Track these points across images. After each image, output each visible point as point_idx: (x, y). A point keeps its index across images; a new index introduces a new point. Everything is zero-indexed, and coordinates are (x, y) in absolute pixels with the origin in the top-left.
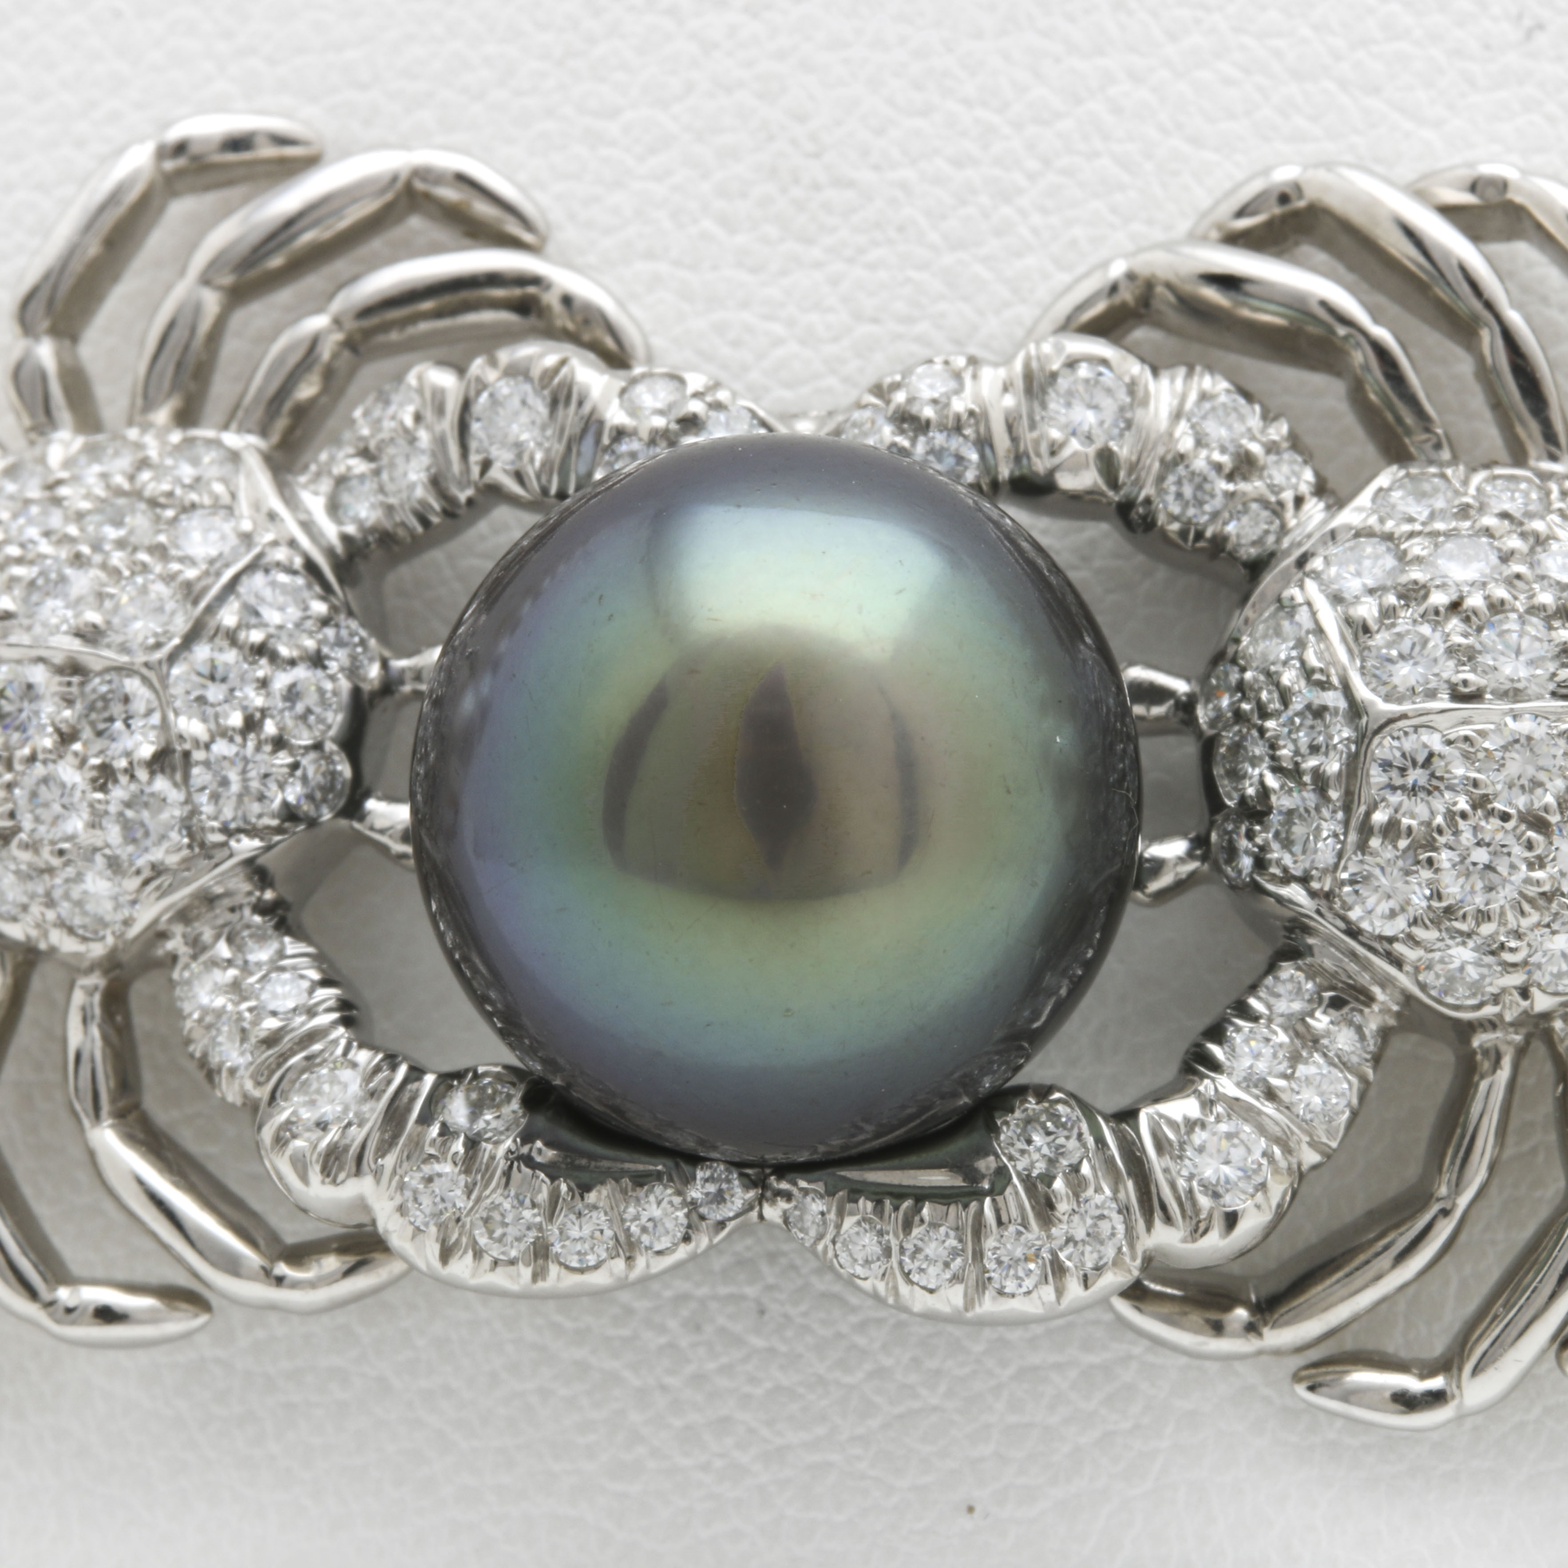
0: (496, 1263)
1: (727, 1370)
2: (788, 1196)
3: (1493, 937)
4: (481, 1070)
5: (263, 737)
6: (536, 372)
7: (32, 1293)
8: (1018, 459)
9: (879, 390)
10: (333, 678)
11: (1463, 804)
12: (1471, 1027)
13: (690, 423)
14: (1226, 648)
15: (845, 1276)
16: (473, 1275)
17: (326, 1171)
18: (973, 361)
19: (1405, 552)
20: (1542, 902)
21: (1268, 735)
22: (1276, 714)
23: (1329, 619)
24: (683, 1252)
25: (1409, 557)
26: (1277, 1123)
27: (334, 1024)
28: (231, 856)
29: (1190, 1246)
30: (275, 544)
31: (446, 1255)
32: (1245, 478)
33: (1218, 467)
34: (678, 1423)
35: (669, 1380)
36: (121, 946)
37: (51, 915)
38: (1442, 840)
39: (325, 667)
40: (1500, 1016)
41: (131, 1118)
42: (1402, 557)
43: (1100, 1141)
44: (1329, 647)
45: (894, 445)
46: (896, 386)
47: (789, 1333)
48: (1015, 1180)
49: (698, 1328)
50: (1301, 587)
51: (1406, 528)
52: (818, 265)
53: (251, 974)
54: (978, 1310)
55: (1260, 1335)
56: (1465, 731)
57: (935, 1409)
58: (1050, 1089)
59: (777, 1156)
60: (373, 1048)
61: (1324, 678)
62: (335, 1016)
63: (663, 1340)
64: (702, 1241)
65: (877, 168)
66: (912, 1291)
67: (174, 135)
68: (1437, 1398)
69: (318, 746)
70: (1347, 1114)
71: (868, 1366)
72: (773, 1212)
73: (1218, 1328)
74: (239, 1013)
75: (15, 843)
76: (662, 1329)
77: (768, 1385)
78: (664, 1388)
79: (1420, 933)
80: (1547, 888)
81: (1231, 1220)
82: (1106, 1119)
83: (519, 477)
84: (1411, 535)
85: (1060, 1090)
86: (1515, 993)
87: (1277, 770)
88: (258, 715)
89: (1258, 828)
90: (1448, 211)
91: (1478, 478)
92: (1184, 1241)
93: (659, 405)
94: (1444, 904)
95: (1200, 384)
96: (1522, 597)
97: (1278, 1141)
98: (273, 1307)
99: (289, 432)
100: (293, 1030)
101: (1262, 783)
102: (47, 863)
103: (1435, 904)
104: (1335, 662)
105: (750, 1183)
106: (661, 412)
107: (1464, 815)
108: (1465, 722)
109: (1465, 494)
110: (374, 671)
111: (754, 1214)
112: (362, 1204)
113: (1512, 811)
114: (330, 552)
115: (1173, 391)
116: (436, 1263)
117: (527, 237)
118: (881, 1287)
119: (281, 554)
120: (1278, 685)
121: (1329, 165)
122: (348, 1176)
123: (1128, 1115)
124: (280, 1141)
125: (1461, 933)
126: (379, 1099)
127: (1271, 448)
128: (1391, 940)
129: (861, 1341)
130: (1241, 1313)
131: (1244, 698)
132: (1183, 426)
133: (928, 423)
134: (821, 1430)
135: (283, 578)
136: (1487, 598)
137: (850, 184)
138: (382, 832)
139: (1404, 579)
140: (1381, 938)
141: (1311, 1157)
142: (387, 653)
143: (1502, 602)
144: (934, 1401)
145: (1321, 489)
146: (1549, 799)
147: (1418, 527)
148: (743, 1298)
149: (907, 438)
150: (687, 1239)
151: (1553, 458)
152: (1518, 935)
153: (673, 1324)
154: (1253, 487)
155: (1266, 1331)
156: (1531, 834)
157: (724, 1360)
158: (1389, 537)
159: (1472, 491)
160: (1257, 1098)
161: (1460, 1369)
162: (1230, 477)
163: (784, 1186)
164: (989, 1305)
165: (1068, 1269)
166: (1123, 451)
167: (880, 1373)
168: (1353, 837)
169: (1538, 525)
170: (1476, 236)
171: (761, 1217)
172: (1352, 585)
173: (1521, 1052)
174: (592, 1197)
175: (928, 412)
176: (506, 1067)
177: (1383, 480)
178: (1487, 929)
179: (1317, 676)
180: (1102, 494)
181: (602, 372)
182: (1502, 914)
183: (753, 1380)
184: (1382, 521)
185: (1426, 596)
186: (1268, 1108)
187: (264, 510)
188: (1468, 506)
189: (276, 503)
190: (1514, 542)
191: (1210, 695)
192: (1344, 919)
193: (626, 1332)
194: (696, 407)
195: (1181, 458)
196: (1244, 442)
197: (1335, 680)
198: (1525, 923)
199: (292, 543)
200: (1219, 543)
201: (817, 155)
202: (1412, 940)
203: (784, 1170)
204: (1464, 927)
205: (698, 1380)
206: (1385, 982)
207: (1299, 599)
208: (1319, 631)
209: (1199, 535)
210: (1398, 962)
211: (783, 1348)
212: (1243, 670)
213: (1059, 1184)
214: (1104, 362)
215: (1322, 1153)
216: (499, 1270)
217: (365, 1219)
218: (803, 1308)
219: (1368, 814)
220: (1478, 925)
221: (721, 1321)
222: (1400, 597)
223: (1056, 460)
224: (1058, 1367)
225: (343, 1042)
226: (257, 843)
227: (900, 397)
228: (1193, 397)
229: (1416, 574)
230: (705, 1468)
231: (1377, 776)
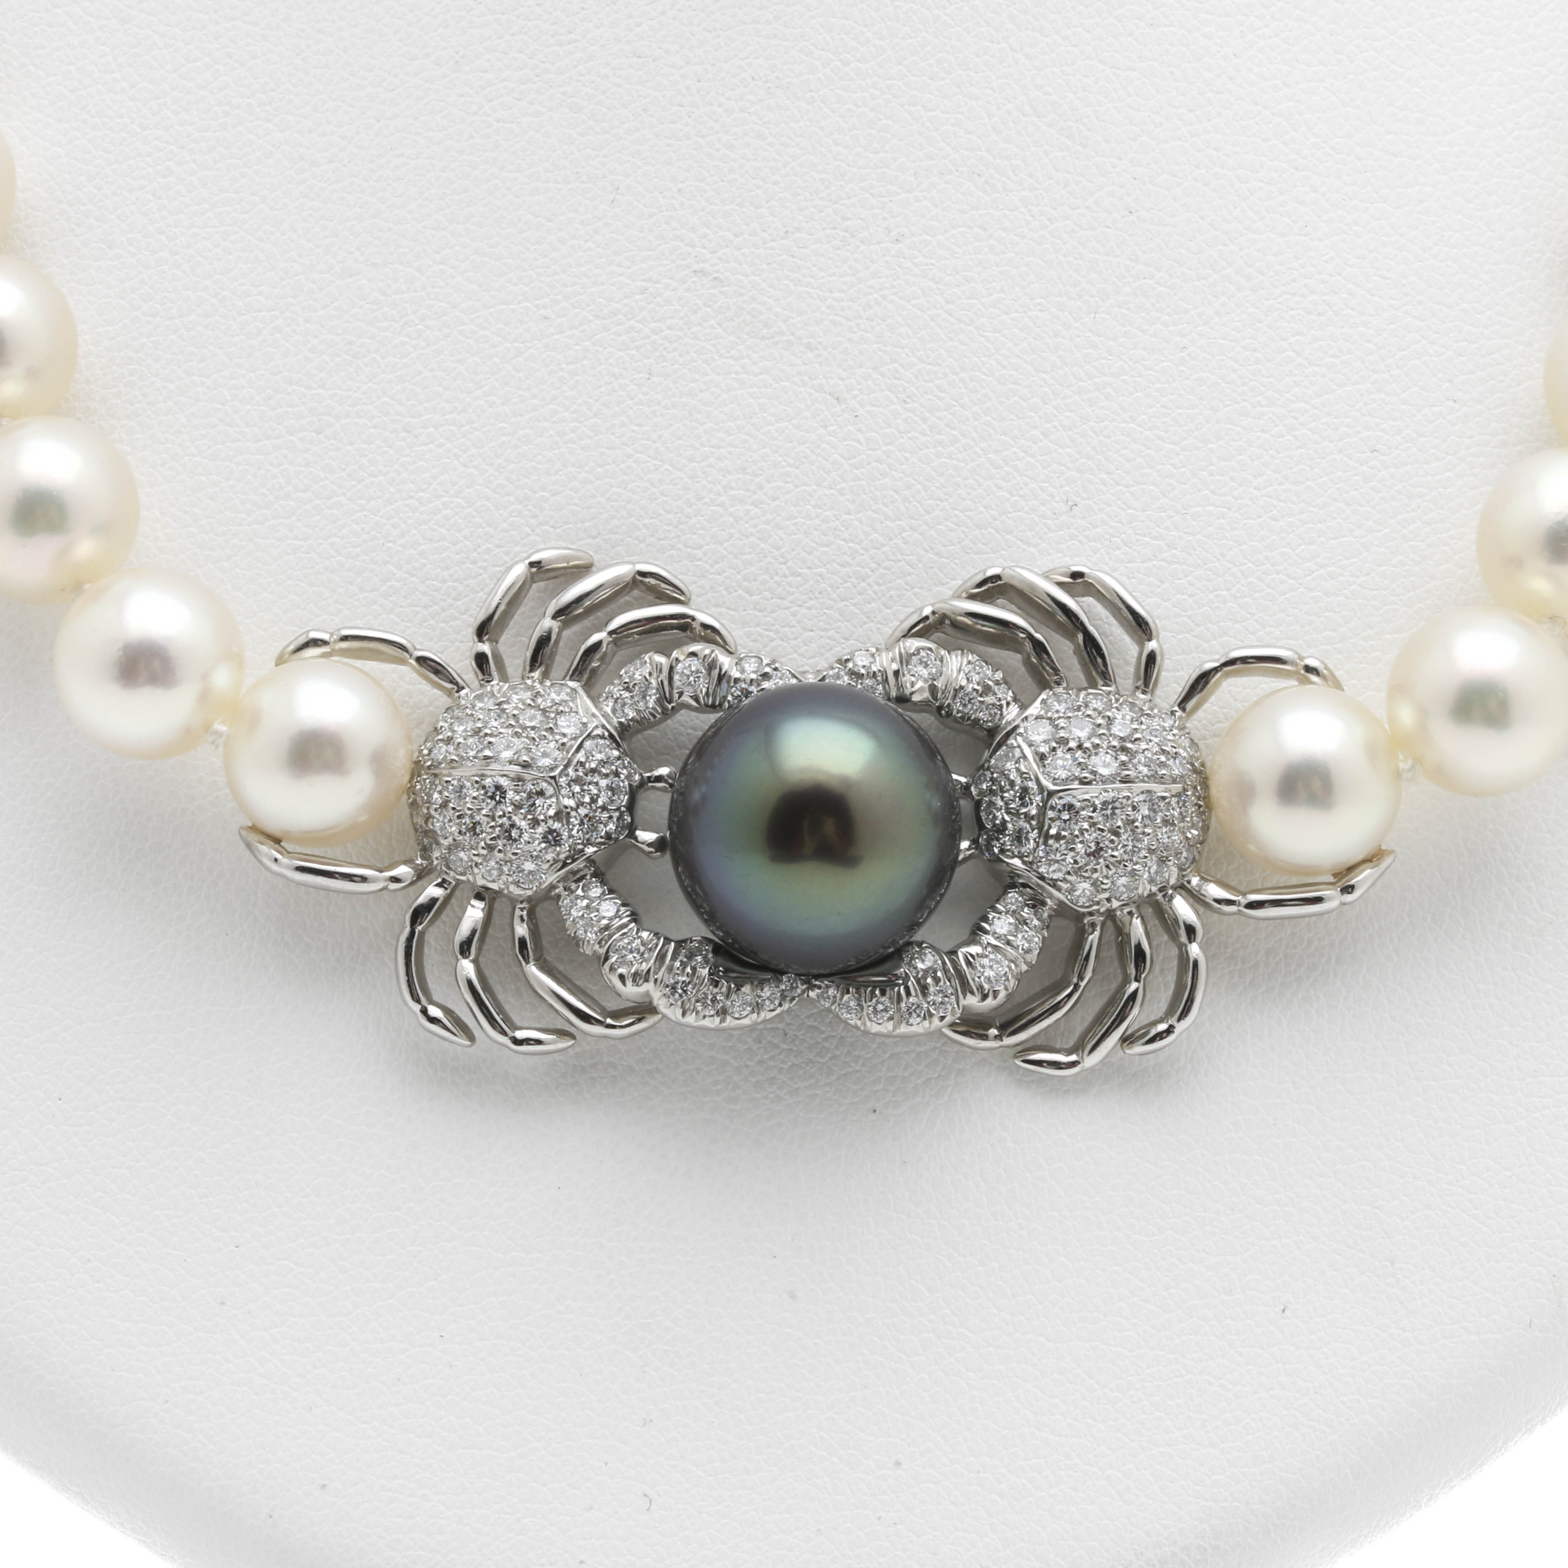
0: (704, 1017)
1: (772, 1058)
2: (819, 987)
3: (1097, 879)
4: (694, 938)
5: (598, 806)
6: (701, 656)
7: (504, 1033)
8: (898, 689)
9: (839, 661)
10: (622, 781)
11: (1086, 826)
12: (1084, 915)
13: (766, 676)
14: (984, 764)
15: (843, 1019)
16: (696, 1022)
17: (634, 981)
18: (878, 650)
19: (1057, 725)
20: (1117, 864)
21: (1005, 799)
22: (1008, 791)
23: (1028, 751)
24: (779, 1010)
25: (1059, 727)
26: (1012, 954)
27: (630, 922)
28: (585, 855)
29: (981, 1004)
30: (597, 727)
31: (684, 1014)
32: (987, 695)
33: (976, 691)
34: (754, 1080)
35: (749, 1063)
36: (539, 891)
37: (510, 879)
38: (1077, 840)
39: (620, 777)
40: (1099, 910)
41: (541, 961)
42: (1056, 727)
43: (944, 963)
44: (1029, 763)
45: (849, 684)
46: (847, 660)
47: (797, 1043)
48: (912, 978)
49: (760, 1042)
50: (1016, 739)
51: (1056, 716)
52: (787, 608)
53: (593, 902)
54: (898, 1031)
55: (1002, 1040)
56: (1086, 797)
57: (857, 1071)
58: (922, 943)
59: (815, 972)
60: (647, 930)
61: (1028, 776)
62: (628, 919)
63: (745, 1047)
64: (786, 1006)
65: (809, 568)
66: (871, 1025)
67: (535, 558)
68: (1073, 1064)
69: (618, 809)
70: (1038, 951)
71: (830, 1055)
72: (813, 994)
73: (985, 1037)
74: (591, 918)
75: (496, 850)
76: (745, 1043)
77: (789, 1064)
78: (747, 1066)
79: (1069, 877)
80: (1119, 859)
81: (996, 993)
82: (945, 953)
83: (697, 699)
84: (1059, 718)
85: (926, 943)
86: (1105, 901)
87: (1008, 813)
88: (595, 797)
89: (1001, 836)
90: (1060, 584)
91: (1082, 695)
92: (979, 1002)
93: (752, 669)
94: (1079, 866)
95: (967, 658)
96: (1105, 742)
97: (1012, 961)
98: (605, 1037)
99: (589, 679)
100: (613, 925)
101: (1003, 818)
102: (509, 858)
103: (1075, 866)
104: (1031, 769)
105: (804, 982)
106: (755, 672)
107: (1087, 830)
108: (1087, 793)
109: (1078, 701)
110: (637, 777)
111: (806, 994)
112: (647, 994)
113: (1106, 828)
114: (616, 729)
115: (957, 662)
116: (680, 1017)
117: (682, 598)
118: (859, 1023)
119: (599, 731)
120: (1009, 779)
121: (1010, 568)
122: (644, 982)
123: (953, 953)
124: (612, 969)
125: (1084, 877)
126: (654, 951)
127: (997, 683)
128: (1056, 880)
129: (826, 1044)
130: (994, 1032)
131: (993, 784)
132: (962, 674)
133: (863, 675)
134: (812, 1081)
135: (601, 742)
136: (1092, 743)
137: (799, 575)
138: (643, 843)
139: (1058, 736)
140: (1052, 879)
141: (1024, 968)
142: (642, 772)
143: (1098, 745)
144: (857, 1068)
145: (1015, 700)
146: (1120, 823)
147: (1062, 715)
148: (778, 1029)
149: (854, 682)
150: (780, 1005)
151: (1107, 685)
152: (1107, 877)
153: (749, 1040)
154: (990, 699)
155: (1004, 1038)
156: (1113, 837)
157: (771, 1054)
158: (1050, 719)
159: (1081, 700)
160: (1003, 944)
161: (1083, 1052)
162: (981, 696)
163: (817, 983)
164: (903, 1029)
165: (934, 1014)
166: (939, 684)
167: (835, 1057)
168: (1041, 841)
169: (1109, 714)
170: (1072, 595)
171: (808, 996)
172: (1036, 738)
173: (1103, 924)
174: (743, 989)
175: (863, 671)
176: (702, 937)
177: (1043, 696)
178: (1095, 876)
179: (1025, 776)
180: (931, 702)
181: (728, 657)
182: (1102, 870)
183: (783, 1062)
184: (1046, 713)
185: (1068, 743)
186: (1009, 948)
187: (591, 713)
188: (1081, 706)
189: (594, 710)
190: (1100, 721)
191: (977, 782)
192: (1038, 873)
193: (730, 1044)
194: (767, 670)
195: (962, 688)
196: (986, 680)
197: (1032, 777)
198: (1110, 873)
199: (604, 727)
200: (976, 721)
201: (785, 563)
202: (1064, 880)
203: (817, 977)
204: (1086, 875)
205: (761, 1062)
206: (1051, 896)
207: (1015, 745)
208: (1024, 757)
209: (969, 718)
210: (1059, 889)
211: (795, 1049)
212: (992, 773)
213: (929, 980)
214: (930, 649)
215: (1028, 966)
216: (707, 1019)
217: (647, 1000)
218: (802, 1032)
219: (1048, 831)
220: (1092, 874)
221: (769, 1038)
222: (1057, 743)
223: (913, 689)
224: (906, 1052)
225: (635, 929)
226: (595, 849)
227: (850, 665)
228: (965, 662)
229: (1062, 734)
230: (766, 1098)
231: (1051, 814)
